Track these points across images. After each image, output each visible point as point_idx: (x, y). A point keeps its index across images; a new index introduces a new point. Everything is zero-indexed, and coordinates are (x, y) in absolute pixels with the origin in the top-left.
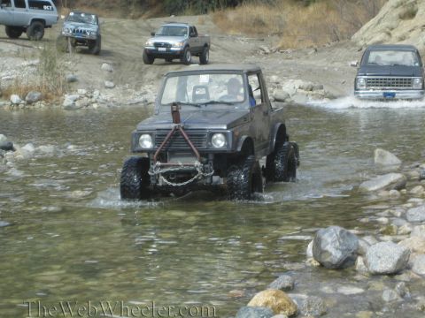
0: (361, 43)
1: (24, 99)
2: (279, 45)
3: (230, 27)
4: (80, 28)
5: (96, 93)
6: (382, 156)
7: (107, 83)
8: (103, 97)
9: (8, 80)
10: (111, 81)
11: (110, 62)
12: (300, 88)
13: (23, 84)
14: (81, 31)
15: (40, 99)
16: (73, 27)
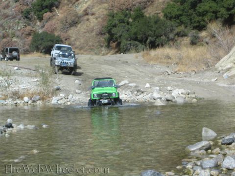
0: (220, 69)
1: (31, 99)
2: (177, 70)
3: (151, 60)
4: (65, 61)
5: (70, 96)
6: (206, 131)
7: (77, 91)
8: (74, 98)
9: (24, 89)
10: (80, 89)
11: (81, 79)
12: (182, 94)
13: (31, 91)
14: (65, 63)
15: (39, 100)
16: (61, 60)
